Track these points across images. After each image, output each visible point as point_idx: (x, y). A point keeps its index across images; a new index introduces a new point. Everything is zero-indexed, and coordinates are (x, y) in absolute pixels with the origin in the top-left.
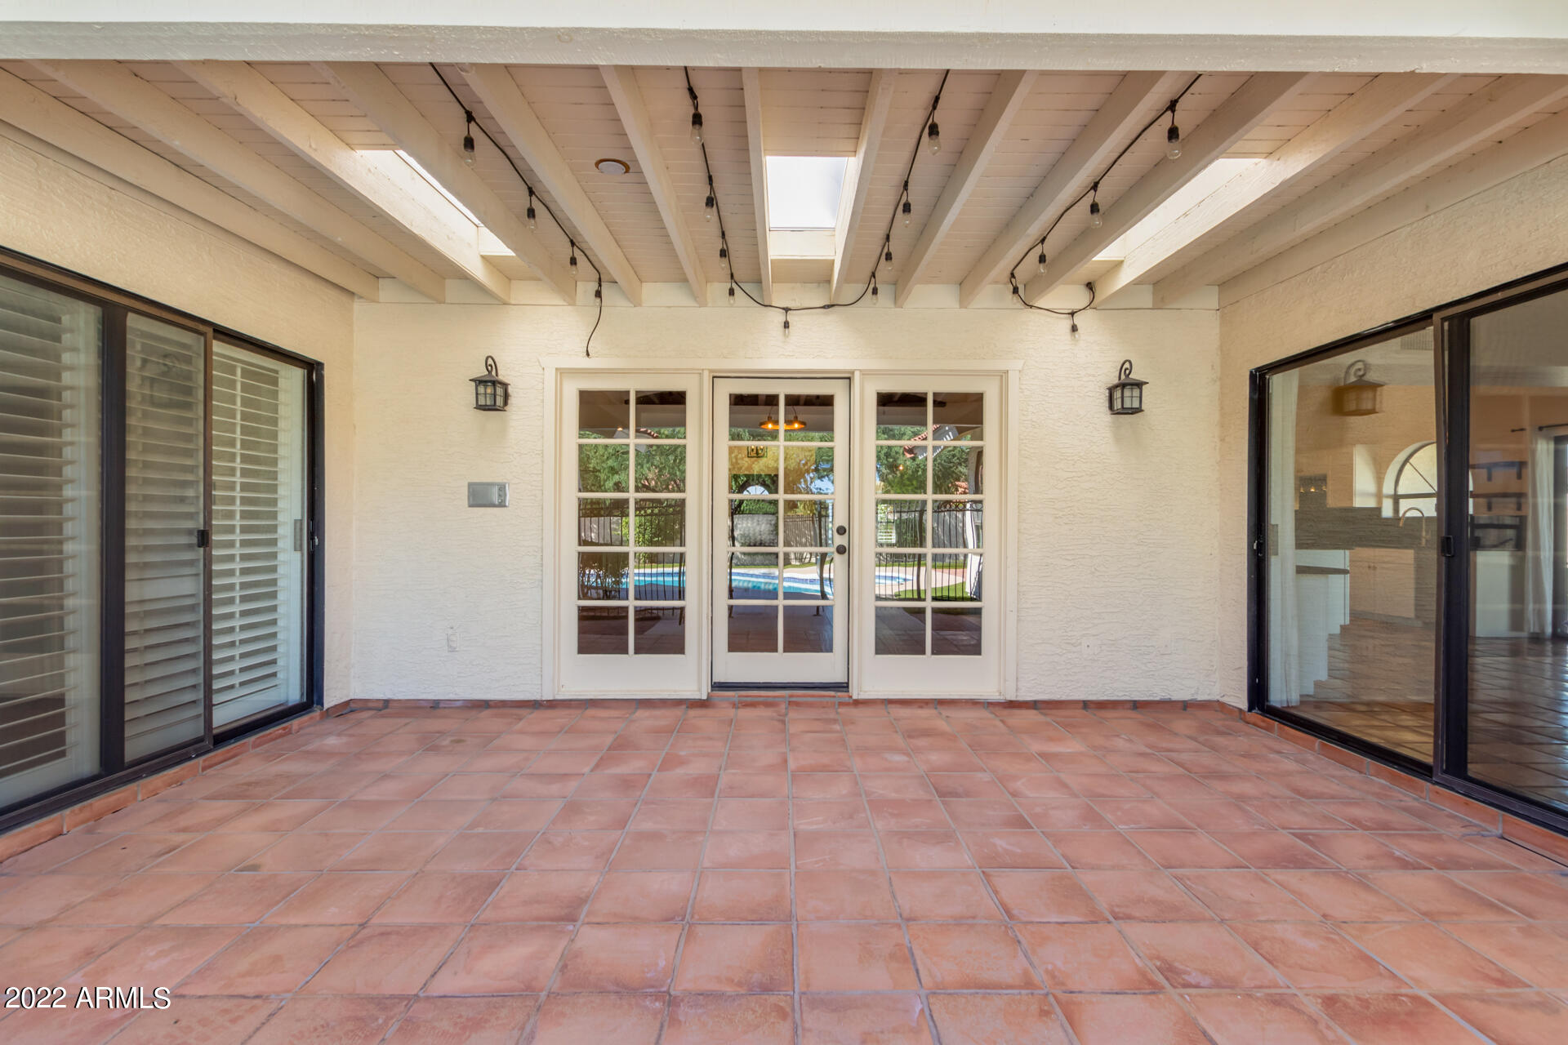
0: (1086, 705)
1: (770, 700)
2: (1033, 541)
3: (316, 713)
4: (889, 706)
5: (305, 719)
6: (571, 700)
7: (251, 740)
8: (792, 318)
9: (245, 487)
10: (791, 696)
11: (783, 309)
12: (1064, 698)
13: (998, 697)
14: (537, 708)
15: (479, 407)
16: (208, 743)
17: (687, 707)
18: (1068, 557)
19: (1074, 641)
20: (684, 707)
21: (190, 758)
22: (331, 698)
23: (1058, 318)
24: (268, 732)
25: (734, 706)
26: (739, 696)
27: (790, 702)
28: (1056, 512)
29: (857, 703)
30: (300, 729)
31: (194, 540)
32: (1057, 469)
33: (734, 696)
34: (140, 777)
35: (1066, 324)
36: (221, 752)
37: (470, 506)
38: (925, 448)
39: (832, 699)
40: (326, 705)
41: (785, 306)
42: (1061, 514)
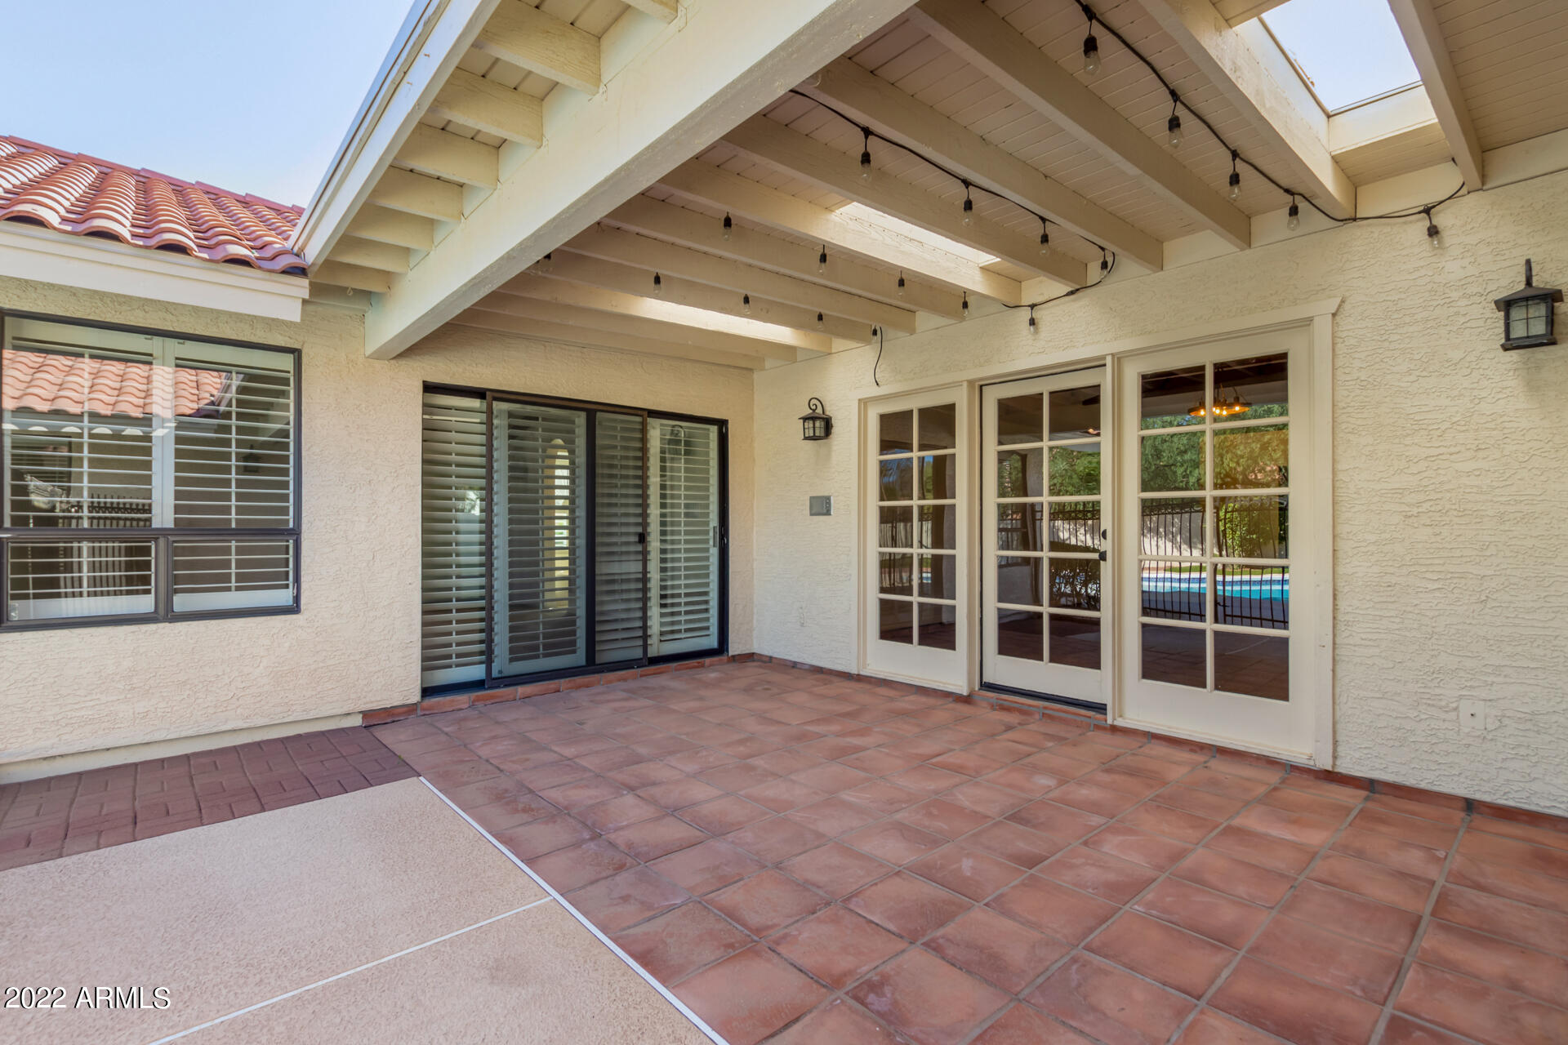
0: (1470, 805)
1: (1026, 708)
2: (1363, 549)
3: (724, 658)
4: (1153, 741)
5: (715, 659)
6: (871, 677)
7: (674, 665)
8: (1038, 314)
9: (687, 506)
10: (1045, 708)
11: (1029, 306)
12: (1423, 785)
13: (1307, 762)
14: (849, 679)
15: (806, 438)
16: (645, 662)
17: (954, 701)
18: (1428, 575)
19: (1443, 703)
20: (951, 699)
21: (634, 668)
22: (734, 648)
23: (1405, 223)
24: (687, 662)
25: (993, 707)
26: (997, 699)
27: (1043, 714)
28: (1407, 509)
29: (1114, 729)
30: (711, 665)
31: (637, 539)
32: (1406, 445)
33: (992, 698)
34: (603, 672)
35: (1422, 225)
36: (653, 668)
37: (811, 514)
38: (1203, 433)
39: (1088, 720)
40: (731, 653)
41: (1030, 303)
42: (1415, 511)
